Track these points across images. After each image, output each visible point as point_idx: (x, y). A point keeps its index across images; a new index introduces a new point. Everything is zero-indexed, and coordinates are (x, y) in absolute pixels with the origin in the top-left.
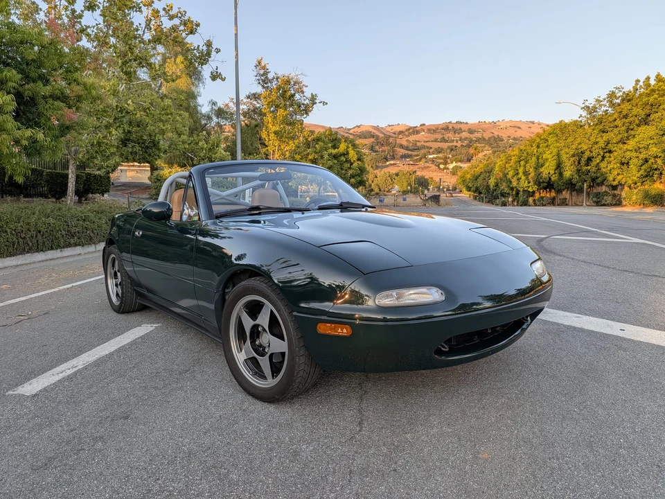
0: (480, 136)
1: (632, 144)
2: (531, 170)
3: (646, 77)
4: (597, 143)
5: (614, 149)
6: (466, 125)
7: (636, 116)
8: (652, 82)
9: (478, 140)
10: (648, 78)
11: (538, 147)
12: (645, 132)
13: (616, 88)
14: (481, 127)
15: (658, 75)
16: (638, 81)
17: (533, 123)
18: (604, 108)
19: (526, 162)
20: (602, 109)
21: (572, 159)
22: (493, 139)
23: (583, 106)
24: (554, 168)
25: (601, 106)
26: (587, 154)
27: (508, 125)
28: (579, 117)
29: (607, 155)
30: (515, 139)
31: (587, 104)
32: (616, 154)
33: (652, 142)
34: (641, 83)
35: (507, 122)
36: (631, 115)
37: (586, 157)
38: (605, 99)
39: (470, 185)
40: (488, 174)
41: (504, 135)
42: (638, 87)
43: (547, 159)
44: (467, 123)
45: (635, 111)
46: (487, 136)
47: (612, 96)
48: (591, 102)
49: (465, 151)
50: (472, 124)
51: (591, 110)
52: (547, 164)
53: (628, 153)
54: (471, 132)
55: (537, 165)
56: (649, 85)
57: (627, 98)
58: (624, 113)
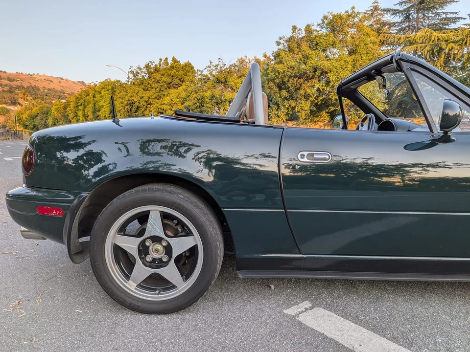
0: (19, 84)
1: (167, 100)
2: (89, 114)
3: (165, 58)
4: (143, 97)
5: (153, 103)
6: (5, 74)
7: (165, 82)
8: (170, 61)
9: (18, 87)
10: (166, 59)
11: (94, 97)
12: (173, 92)
13: (151, 62)
14: (19, 77)
15: (174, 58)
16: (161, 59)
17: (62, 79)
18: (143, 74)
19: (85, 107)
20: (142, 75)
21: (127, 107)
22: (31, 88)
23: (130, 70)
24: (109, 112)
25: (142, 72)
26: (137, 104)
27: (43, 78)
28: (128, 78)
29: (149, 106)
30: (49, 90)
31: (132, 69)
32: (155, 106)
33: (178, 100)
34: (163, 61)
35: (42, 76)
36: (162, 81)
37: (136, 106)
38: (144, 68)
39: (27, 123)
40: (45, 115)
41: (40, 85)
42: (162, 63)
43: (103, 106)
44: (5, 72)
45: (164, 79)
46: (25, 85)
47: (147, 66)
48: (134, 69)
49: (8, 96)
50: (10, 74)
51: (136, 75)
52: (103, 110)
53: (164, 106)
54: (10, 79)
55: (95, 110)
56: (168, 64)
57: (157, 70)
58: (158, 79)
